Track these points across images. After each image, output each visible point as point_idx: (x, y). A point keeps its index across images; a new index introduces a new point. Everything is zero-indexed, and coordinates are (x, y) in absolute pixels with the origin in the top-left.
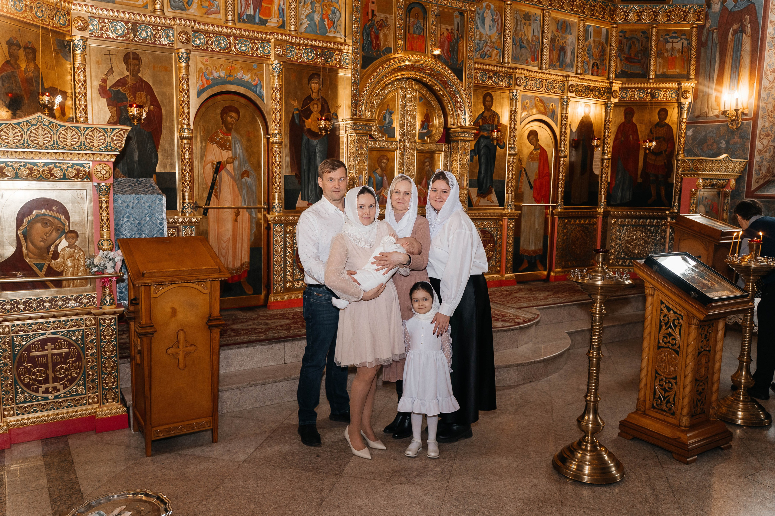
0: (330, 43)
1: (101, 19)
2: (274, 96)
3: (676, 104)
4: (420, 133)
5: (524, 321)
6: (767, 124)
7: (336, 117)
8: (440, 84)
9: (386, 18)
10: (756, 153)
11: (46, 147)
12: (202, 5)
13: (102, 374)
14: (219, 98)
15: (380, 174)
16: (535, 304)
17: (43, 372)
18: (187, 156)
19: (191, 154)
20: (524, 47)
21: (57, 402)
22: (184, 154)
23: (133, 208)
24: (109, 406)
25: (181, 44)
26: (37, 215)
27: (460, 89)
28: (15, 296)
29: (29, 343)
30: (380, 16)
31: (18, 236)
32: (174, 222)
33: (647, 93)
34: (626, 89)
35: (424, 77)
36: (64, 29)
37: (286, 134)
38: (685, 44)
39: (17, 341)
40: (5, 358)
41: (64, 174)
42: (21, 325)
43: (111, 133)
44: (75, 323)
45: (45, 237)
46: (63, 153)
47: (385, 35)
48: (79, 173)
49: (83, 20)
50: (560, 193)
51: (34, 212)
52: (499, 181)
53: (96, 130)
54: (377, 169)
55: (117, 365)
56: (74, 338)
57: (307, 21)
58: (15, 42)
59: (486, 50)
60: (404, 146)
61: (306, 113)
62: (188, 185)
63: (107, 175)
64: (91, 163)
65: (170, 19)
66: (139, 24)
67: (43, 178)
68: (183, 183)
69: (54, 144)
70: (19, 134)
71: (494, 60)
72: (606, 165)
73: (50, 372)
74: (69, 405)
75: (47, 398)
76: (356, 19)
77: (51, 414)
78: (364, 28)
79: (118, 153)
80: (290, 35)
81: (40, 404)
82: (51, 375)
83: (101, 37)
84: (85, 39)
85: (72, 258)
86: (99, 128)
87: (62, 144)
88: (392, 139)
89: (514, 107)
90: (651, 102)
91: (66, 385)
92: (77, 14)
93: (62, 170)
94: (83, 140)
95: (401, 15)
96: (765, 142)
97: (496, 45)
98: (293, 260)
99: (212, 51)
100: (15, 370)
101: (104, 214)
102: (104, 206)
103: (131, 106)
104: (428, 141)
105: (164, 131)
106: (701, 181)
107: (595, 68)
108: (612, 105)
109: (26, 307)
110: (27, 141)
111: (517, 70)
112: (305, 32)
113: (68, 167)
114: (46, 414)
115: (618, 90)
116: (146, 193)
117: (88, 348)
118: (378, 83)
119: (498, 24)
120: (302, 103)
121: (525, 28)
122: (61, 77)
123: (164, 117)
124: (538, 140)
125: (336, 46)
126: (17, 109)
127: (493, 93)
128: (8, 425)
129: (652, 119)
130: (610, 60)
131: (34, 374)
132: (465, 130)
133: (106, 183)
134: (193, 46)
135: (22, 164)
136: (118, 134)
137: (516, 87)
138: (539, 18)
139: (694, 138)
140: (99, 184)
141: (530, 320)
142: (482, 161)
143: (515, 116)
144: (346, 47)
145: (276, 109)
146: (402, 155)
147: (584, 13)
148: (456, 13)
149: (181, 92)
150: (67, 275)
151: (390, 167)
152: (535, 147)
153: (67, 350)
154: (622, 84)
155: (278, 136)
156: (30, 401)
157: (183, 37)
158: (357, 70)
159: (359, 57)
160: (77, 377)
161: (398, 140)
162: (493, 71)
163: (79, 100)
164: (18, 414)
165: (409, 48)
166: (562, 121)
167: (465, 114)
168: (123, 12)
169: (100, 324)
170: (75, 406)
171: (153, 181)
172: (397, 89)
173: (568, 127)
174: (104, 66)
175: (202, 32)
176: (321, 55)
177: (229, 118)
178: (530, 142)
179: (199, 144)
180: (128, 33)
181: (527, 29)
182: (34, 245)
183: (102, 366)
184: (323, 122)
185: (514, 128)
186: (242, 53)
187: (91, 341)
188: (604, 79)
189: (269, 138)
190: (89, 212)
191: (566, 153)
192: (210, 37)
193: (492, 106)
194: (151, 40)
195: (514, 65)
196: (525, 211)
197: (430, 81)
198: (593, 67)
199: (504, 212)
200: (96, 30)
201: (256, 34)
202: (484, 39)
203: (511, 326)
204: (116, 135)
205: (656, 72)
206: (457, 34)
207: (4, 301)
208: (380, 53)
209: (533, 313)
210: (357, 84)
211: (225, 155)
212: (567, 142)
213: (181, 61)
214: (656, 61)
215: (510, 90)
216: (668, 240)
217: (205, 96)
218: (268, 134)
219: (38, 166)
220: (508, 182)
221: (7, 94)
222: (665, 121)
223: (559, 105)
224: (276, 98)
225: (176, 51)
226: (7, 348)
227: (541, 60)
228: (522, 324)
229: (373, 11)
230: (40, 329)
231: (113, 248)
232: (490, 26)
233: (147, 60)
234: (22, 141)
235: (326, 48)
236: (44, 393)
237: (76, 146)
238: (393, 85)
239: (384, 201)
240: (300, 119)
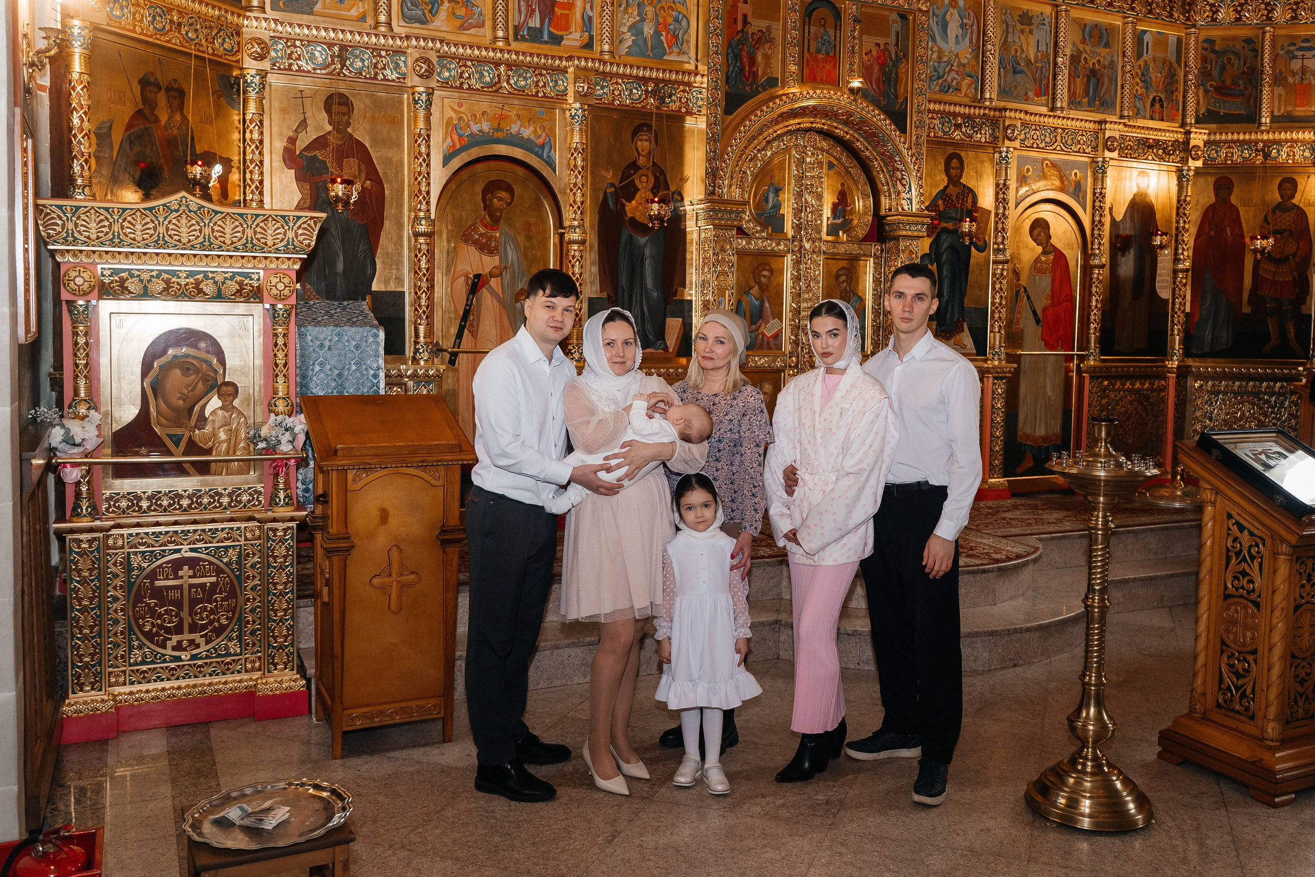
0: (671, 71)
1: (290, 41)
2: (572, 163)
4: (829, 225)
5: (1007, 557)
7: (679, 198)
8: (865, 139)
9: (769, 28)
11: (192, 246)
12: (454, 14)
13: (269, 622)
14: (480, 167)
15: (757, 295)
16: (1036, 531)
17: (173, 613)
18: (423, 264)
19: (431, 260)
20: (1021, 72)
21: (195, 665)
22: (419, 261)
23: (329, 349)
24: (278, 676)
25: (419, 78)
26: (175, 356)
27: (901, 146)
28: (135, 487)
29: (153, 566)
30: (757, 24)
31: (143, 389)
32: (399, 375)
33: (1257, 150)
34: (1217, 143)
35: (836, 128)
36: (230, 58)
37: (592, 227)
39: (136, 561)
40: (115, 588)
41: (219, 290)
42: (143, 535)
43: (295, 223)
44: (227, 534)
45: (186, 392)
46: (219, 256)
47: (767, 57)
48: (242, 289)
49: (260, 42)
50: (1092, 331)
51: (171, 352)
52: (975, 309)
53: (270, 219)
54: (751, 288)
55: (293, 608)
56: (225, 560)
57: (632, 35)
58: (152, 80)
59: (949, 79)
60: (801, 247)
61: (628, 191)
62: (424, 312)
63: (286, 292)
64: (262, 272)
65: (401, 38)
66: (351, 47)
67: (186, 296)
68: (416, 309)
69: (205, 241)
70: (151, 225)
71: (966, 95)
72: (1181, 282)
73: (185, 614)
74: (214, 671)
75: (178, 659)
76: (715, 30)
77: (183, 685)
78: (729, 45)
79: (305, 256)
80: (600, 61)
81: (167, 667)
82: (187, 620)
83: (290, 69)
84: (264, 73)
85: (226, 428)
86: (276, 216)
87: (217, 242)
88: (780, 236)
89: (1003, 178)
90: (1264, 167)
91: (210, 637)
92: (251, 34)
93: (216, 283)
94: (249, 236)
95: (795, 22)
97: (968, 70)
99: (470, 88)
100: (131, 609)
101: (280, 355)
102: (280, 341)
103: (334, 181)
104: (845, 239)
105: (387, 224)
107: (1157, 106)
108: (1191, 173)
109: (152, 505)
110: (164, 237)
111: (1008, 113)
112: (628, 54)
113: (226, 278)
114: (176, 684)
115: (1201, 144)
116: (353, 324)
117: (248, 577)
118: (754, 138)
119: (972, 33)
120: (620, 173)
121: (1022, 37)
122: (223, 135)
123: (387, 199)
124: (1050, 237)
125: (680, 77)
126: (151, 188)
127: (963, 154)
128: (114, 700)
129: (1266, 198)
130: (1185, 92)
131: (160, 616)
132: (911, 219)
133: (284, 305)
134: (438, 81)
135: (154, 274)
136: (305, 225)
137: (1006, 141)
138: (1047, 20)
140: (273, 306)
141: (1018, 557)
142: (945, 273)
143: (1004, 193)
144: (699, 78)
145: (575, 185)
146: (797, 263)
147: (1133, 9)
148: (894, 16)
149: (416, 157)
150: (218, 454)
151: (775, 284)
152: (1044, 248)
153: (214, 579)
154: (1209, 134)
155: (577, 230)
156: (152, 662)
157: (421, 68)
158: (715, 117)
159: (720, 95)
160: (227, 626)
161: (790, 236)
162: (963, 116)
163: (251, 172)
164: (132, 683)
165: (809, 76)
166: (1094, 201)
167: (910, 190)
168: (326, 29)
169: (269, 538)
170: (224, 674)
171: (365, 305)
172: (787, 150)
173: (1107, 212)
174: (293, 116)
175: (454, 58)
176: (654, 92)
177: (495, 200)
178: (1035, 240)
179: (445, 244)
180: (333, 63)
181: (1027, 39)
182: (168, 404)
183: (268, 607)
184: (655, 206)
185: (1004, 214)
186: (519, 91)
187: (253, 566)
188: (1174, 126)
189: (563, 234)
190: (257, 352)
191: (1104, 260)
192: (466, 66)
193: (961, 177)
194: (369, 73)
195: (1002, 104)
196: (1025, 364)
197: (847, 133)
198: (1152, 105)
199: (986, 365)
200: (282, 58)
201: (543, 60)
202: (945, 59)
203: (982, 564)
204: (303, 226)
205: (1272, 112)
206: (896, 52)
207: (118, 494)
208: (757, 87)
209: (1028, 545)
210: (715, 141)
211: (489, 263)
212: (1106, 240)
213: (417, 107)
214: (1272, 91)
215: (994, 148)
217: (456, 163)
218: (561, 226)
219: (179, 277)
220: (993, 312)
221: (137, 163)
222: (1293, 201)
223: (1089, 174)
224: (575, 166)
225: (410, 91)
226: (118, 572)
227: (1054, 94)
228: (1004, 561)
229: (745, 17)
230: (171, 542)
231: (292, 412)
232: (957, 36)
233: (362, 106)
234: (155, 237)
235: (663, 80)
236: (174, 649)
237: (239, 245)
238: (783, 140)
239: (765, 343)
240: (617, 201)
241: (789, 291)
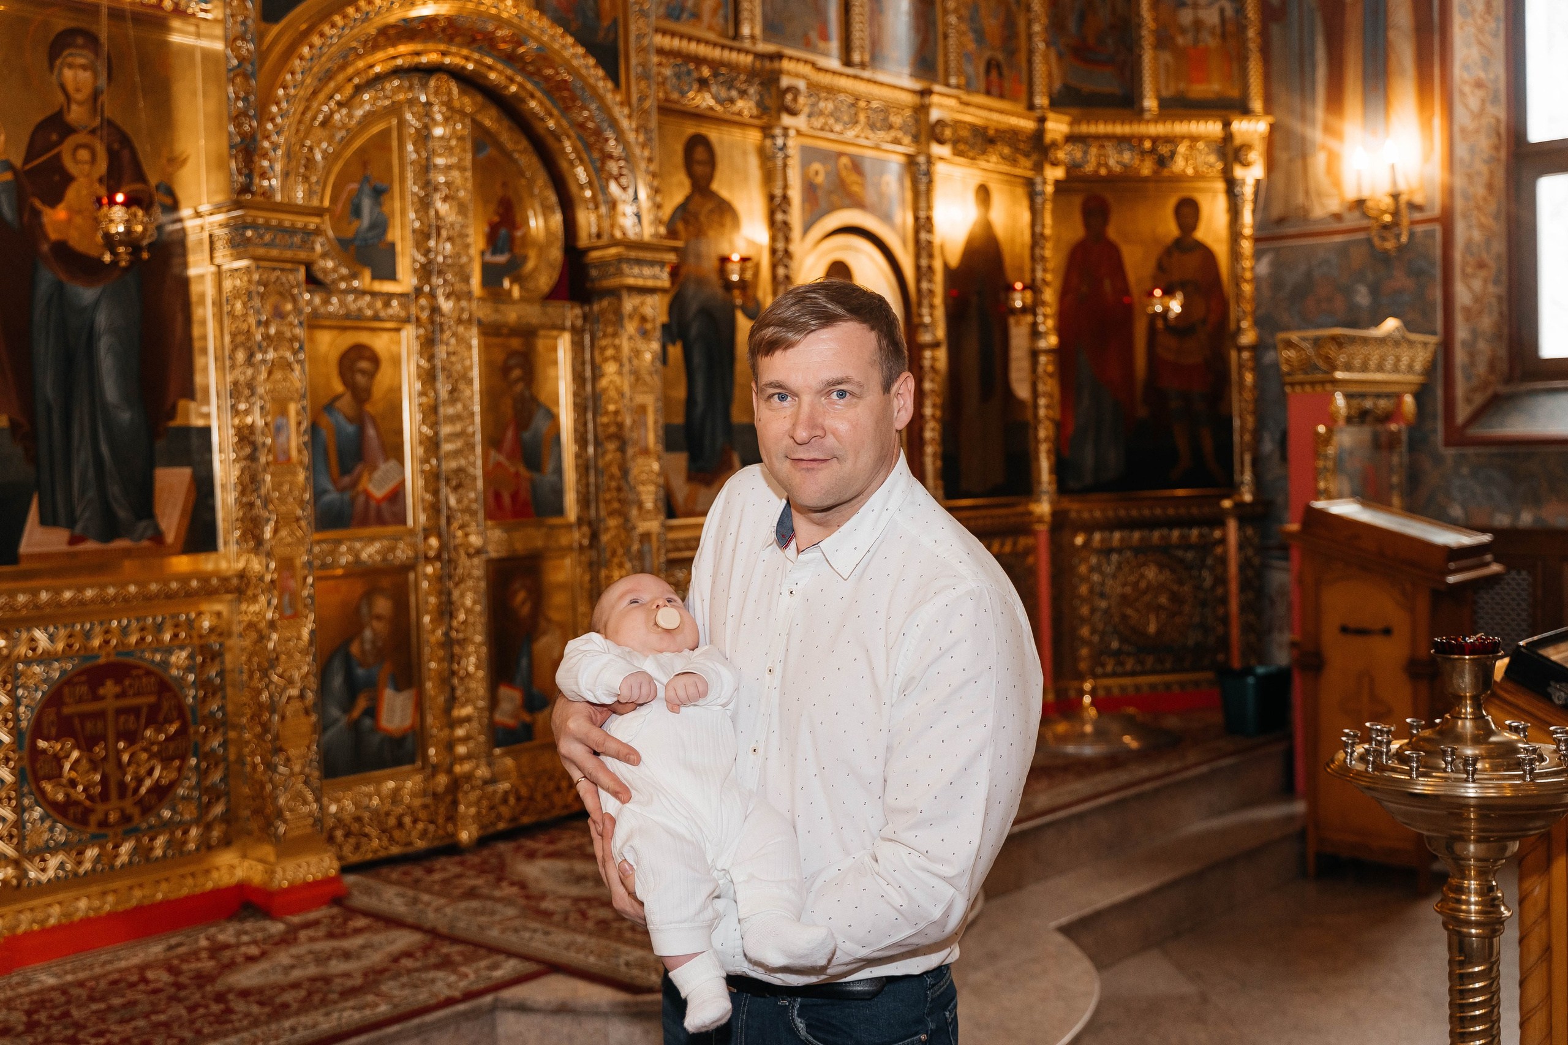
3: (1220, 186)
4: (486, 268)
6: (1477, 235)
7: (168, 201)
8: (548, 93)
10: (1459, 318)
15: (350, 412)
27: (616, 112)
33: (1143, 152)
34: (1083, 139)
35: (490, 68)
38: (1229, 12)
50: (928, 459)
54: (337, 398)
60: (435, 310)
61: (46, 180)
71: (710, 28)
72: (1045, 371)
88: (388, 287)
89: (779, 183)
90: (1156, 178)
96: (1477, 284)
98: (20, 775)
104: (516, 292)
106: (1340, 400)
107: (994, 73)
108: (1050, 189)
111: (783, 64)
115: (1062, 141)
118: (329, 76)
120: (25, 139)
127: (713, 136)
129: (1159, 230)
130: (1031, 52)
132: (642, 255)
137: (784, 116)
139: (1276, 281)
142: (695, 361)
143: (784, 212)
146: (428, 344)
154: (1073, 123)
158: (243, 23)
161: (409, 288)
162: (712, 63)
166: (917, 231)
167: (636, 198)
172: (394, 108)
184: (118, 214)
185: (786, 251)
188: (1019, 106)
191: (938, 334)
193: (711, 180)
195: (771, 48)
197: (512, 80)
198: (988, 71)
205: (1158, 90)
210: (246, 77)
212: (938, 301)
214: (1155, 59)
215: (764, 128)
216: (1234, 587)
222: (1196, 235)
223: (905, 184)
227: (848, 38)
238: (383, 89)
239: (373, 513)
240: (21, 203)
241: (416, 401)
